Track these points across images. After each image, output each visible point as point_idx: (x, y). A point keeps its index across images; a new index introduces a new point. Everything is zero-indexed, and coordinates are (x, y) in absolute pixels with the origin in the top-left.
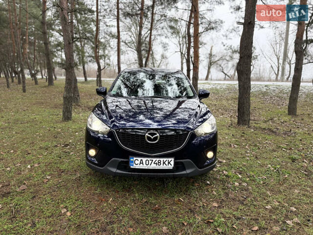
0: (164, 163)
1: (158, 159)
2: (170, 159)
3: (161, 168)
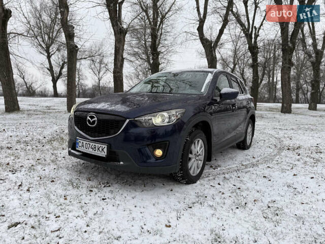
0: (98, 149)
1: (94, 144)
2: (104, 146)
3: (96, 154)
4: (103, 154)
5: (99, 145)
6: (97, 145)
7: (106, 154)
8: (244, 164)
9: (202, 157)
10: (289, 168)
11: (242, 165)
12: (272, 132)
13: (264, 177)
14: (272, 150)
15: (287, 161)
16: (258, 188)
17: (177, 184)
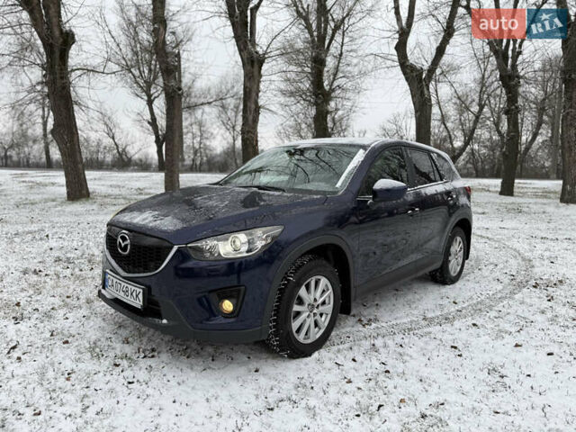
0: (132, 294)
1: (126, 285)
2: (138, 290)
3: (129, 302)
4: (138, 303)
5: (133, 288)
6: (130, 287)
7: (141, 303)
8: (429, 315)
9: (329, 308)
10: (513, 330)
11: (425, 319)
12: (522, 246)
13: (452, 347)
14: (500, 287)
15: (519, 313)
16: (425, 372)
17: (273, 358)
